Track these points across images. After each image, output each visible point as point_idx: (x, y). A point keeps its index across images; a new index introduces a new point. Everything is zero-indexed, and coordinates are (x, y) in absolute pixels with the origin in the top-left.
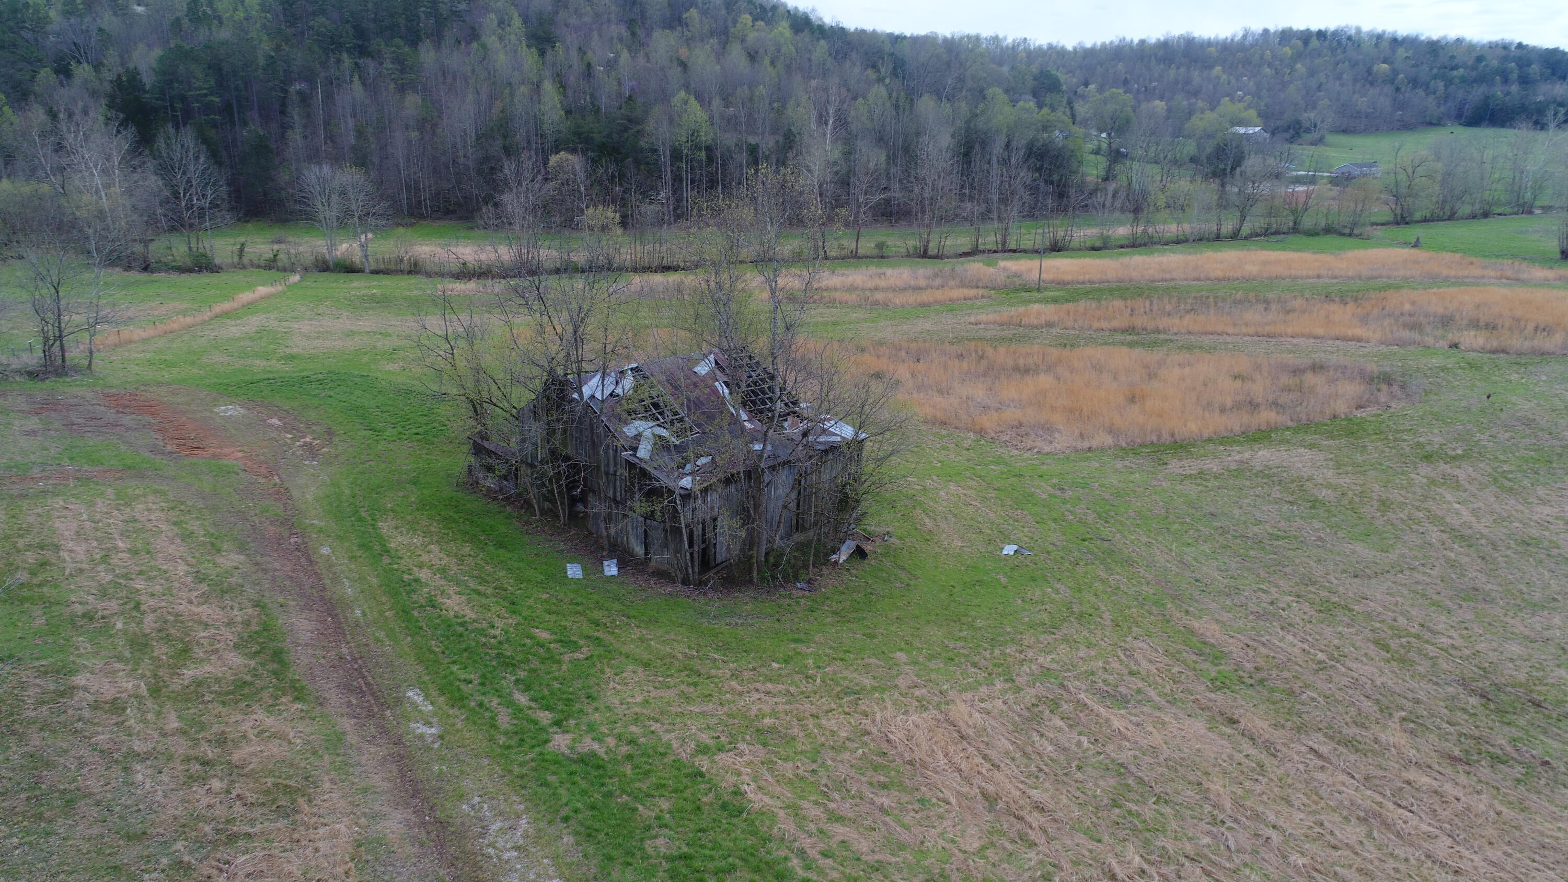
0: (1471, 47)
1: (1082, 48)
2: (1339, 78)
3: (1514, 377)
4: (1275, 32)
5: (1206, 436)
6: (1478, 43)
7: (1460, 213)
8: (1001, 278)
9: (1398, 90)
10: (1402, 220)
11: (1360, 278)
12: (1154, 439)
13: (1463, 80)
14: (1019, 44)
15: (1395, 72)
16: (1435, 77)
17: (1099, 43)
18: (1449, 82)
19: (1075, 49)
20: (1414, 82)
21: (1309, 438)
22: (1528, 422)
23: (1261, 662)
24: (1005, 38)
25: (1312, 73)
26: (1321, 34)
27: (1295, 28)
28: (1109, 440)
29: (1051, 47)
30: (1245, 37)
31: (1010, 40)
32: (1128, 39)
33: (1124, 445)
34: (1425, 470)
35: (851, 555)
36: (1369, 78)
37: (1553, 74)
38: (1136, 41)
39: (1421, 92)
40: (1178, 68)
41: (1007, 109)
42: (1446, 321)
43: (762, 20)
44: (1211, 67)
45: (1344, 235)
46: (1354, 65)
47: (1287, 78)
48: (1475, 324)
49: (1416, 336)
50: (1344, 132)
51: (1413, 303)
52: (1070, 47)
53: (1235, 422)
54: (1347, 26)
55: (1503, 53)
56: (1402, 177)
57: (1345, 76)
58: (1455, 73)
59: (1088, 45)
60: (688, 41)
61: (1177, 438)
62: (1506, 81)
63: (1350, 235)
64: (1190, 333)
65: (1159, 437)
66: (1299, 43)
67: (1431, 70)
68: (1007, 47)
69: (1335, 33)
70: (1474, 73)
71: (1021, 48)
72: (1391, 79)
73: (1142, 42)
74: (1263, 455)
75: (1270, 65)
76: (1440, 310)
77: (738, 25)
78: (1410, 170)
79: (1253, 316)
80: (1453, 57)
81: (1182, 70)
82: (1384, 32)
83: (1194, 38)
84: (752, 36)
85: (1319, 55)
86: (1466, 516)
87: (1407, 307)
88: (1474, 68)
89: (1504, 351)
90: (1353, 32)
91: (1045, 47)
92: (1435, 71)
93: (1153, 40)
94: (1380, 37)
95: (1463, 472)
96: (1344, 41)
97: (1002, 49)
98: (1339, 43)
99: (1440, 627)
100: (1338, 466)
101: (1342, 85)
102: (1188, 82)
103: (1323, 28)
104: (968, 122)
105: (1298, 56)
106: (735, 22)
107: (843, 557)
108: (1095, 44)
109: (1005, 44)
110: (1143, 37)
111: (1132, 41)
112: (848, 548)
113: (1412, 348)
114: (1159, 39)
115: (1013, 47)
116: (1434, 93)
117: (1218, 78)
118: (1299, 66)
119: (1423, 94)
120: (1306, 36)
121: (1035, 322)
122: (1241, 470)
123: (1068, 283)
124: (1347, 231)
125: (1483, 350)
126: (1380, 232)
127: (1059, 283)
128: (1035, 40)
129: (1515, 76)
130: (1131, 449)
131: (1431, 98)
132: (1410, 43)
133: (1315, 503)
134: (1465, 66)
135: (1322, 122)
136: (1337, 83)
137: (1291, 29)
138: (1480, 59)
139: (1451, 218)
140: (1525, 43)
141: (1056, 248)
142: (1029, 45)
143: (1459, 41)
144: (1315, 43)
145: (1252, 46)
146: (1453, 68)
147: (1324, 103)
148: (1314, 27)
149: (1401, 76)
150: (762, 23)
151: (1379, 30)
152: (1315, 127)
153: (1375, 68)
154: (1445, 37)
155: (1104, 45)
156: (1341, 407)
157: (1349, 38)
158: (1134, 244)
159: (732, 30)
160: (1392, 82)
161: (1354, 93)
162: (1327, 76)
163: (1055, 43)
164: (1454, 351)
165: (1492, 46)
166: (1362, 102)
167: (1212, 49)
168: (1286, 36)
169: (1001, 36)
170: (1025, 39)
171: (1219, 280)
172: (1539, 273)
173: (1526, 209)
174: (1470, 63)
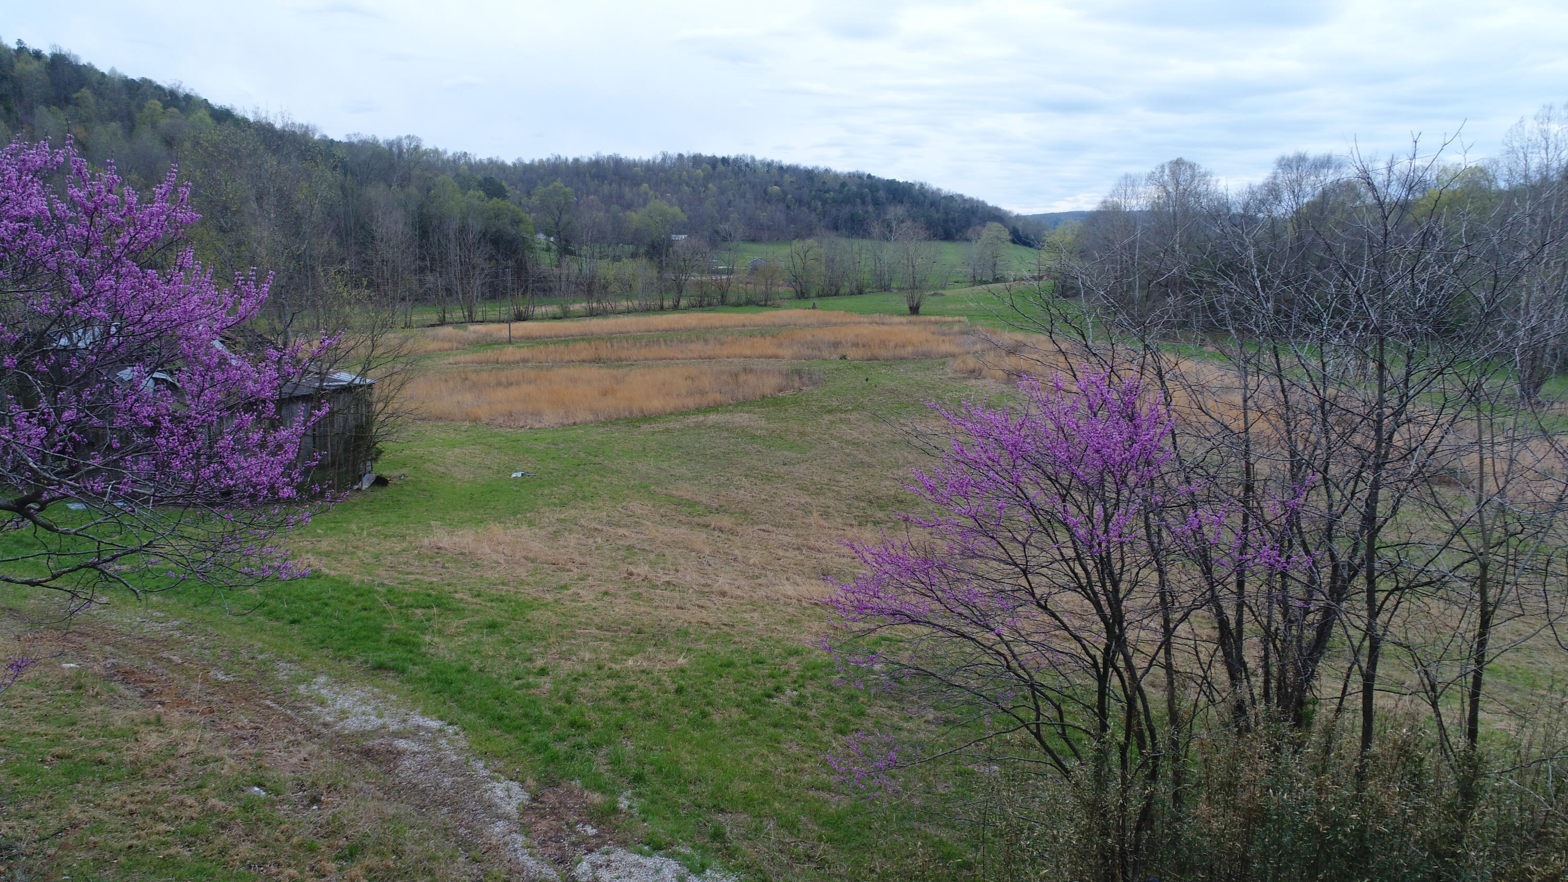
0: (836, 176)
1: (522, 163)
2: (743, 196)
3: (883, 371)
4: (689, 157)
5: (668, 411)
6: (841, 173)
7: (842, 291)
8: (472, 336)
9: (788, 207)
10: (802, 295)
11: (774, 325)
12: (627, 414)
13: (834, 201)
14: (459, 158)
15: (785, 193)
16: (814, 198)
17: (537, 160)
18: (824, 202)
19: (514, 165)
20: (800, 202)
21: (745, 409)
22: (892, 391)
23: (723, 503)
24: (445, 152)
25: (722, 191)
26: (725, 161)
27: (704, 154)
28: (591, 417)
29: (491, 161)
30: (664, 159)
31: (450, 154)
32: (563, 157)
33: (603, 420)
34: (827, 417)
35: (373, 484)
36: (766, 198)
37: (894, 198)
38: (570, 159)
39: (805, 209)
40: (610, 185)
41: (458, 196)
42: (836, 345)
43: (175, 107)
44: (639, 185)
45: (761, 306)
46: (753, 186)
47: (702, 195)
48: (856, 345)
49: (816, 352)
50: (753, 241)
51: (813, 336)
52: (509, 162)
53: (691, 402)
54: (744, 155)
55: (859, 181)
56: (798, 261)
57: (748, 196)
58: (827, 195)
59: (527, 161)
60: (85, 122)
61: (646, 414)
62: (864, 203)
63: (765, 305)
64: (646, 359)
65: (631, 413)
66: (709, 167)
67: (811, 191)
68: (448, 160)
69: (736, 160)
70: (841, 196)
71: (462, 161)
72: (782, 198)
73: (576, 161)
74: (712, 418)
75: (688, 184)
76: (832, 339)
77: (145, 110)
78: (803, 256)
79: (697, 348)
80: (824, 183)
81: (614, 186)
82: (772, 161)
83: (621, 159)
84: (164, 122)
85: (726, 178)
86: (855, 434)
87: (809, 338)
88: (841, 192)
89: (877, 359)
90: (749, 161)
91: (486, 162)
92: (814, 193)
93: (586, 160)
94: (769, 165)
95: (853, 417)
96: (743, 168)
97: (443, 161)
98: (740, 168)
99: (842, 479)
100: (768, 419)
101: (746, 202)
102: (621, 197)
103: (726, 156)
104: (421, 206)
105: (708, 178)
106: (140, 107)
107: (365, 487)
108: (533, 160)
109: (445, 157)
110: (577, 156)
111: (567, 159)
112: (369, 479)
113: (815, 360)
114: (591, 159)
115: (454, 161)
116: (815, 210)
117: (646, 193)
118: (710, 185)
119: (807, 211)
120: (713, 162)
121: (511, 359)
122: (698, 426)
123: (536, 338)
124: (763, 303)
125: (863, 359)
126: (786, 303)
127: (528, 338)
128: (475, 155)
129: (869, 199)
130: (611, 421)
131: (813, 215)
132: (793, 170)
133: (753, 437)
134: (835, 191)
135: (735, 231)
136: (743, 200)
137: (700, 155)
138: (843, 185)
139: (837, 294)
140: (872, 175)
141: (520, 318)
142: (470, 159)
143: (827, 171)
144: (720, 167)
145: (671, 168)
146: (827, 191)
147: (734, 216)
148: (719, 155)
149: (790, 196)
150: (176, 110)
151: (769, 159)
152: (730, 235)
153: (770, 189)
154: (817, 168)
155: (541, 161)
156: (768, 391)
157: (747, 165)
158: (592, 314)
159: (138, 115)
160: (784, 200)
161: (756, 209)
162: (734, 196)
163: (495, 159)
164: (844, 361)
165: (851, 176)
166: (763, 216)
167: (638, 169)
168: (697, 160)
169: (440, 150)
170: (465, 153)
171: (667, 331)
172: (897, 319)
173: (886, 288)
174: (837, 188)
